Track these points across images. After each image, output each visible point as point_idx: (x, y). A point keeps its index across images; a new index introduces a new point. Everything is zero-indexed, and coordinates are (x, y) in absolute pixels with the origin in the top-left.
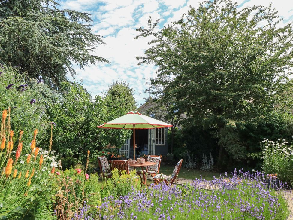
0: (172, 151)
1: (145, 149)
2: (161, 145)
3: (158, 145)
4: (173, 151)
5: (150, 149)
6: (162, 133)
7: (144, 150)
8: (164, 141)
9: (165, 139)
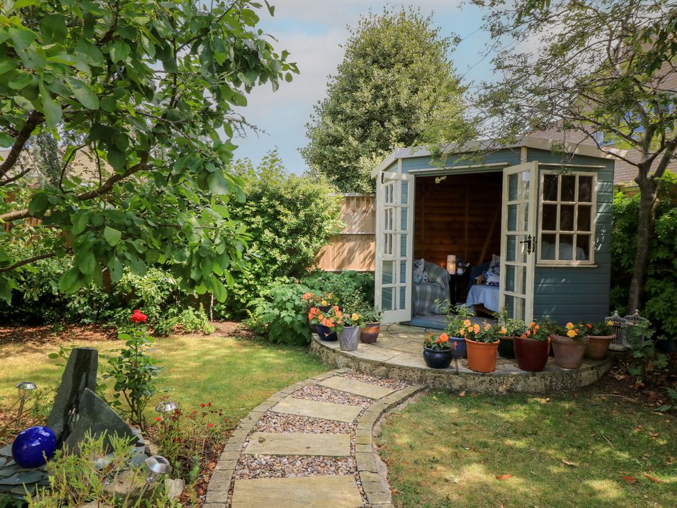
0: (635, 297)
1: (490, 279)
2: (575, 263)
3: (557, 262)
4: (644, 298)
5: (509, 287)
6: (576, 203)
7: (483, 282)
8: (592, 243)
9: (598, 232)
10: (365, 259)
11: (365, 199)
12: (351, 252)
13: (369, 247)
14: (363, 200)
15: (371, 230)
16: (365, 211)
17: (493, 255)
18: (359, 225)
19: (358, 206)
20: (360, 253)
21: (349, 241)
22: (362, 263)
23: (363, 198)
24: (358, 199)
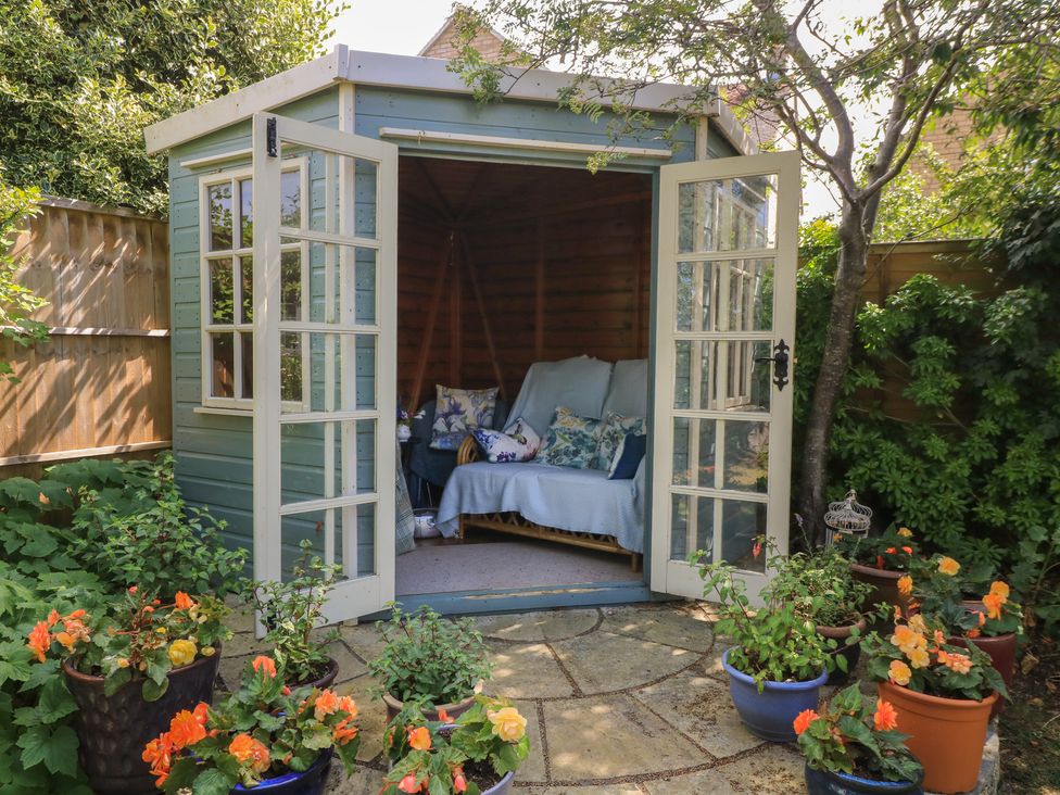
10: (109, 413)
11: (101, 222)
12: (63, 392)
13: (122, 375)
14: (92, 224)
15: (123, 324)
16: (100, 262)
17: (440, 388)
18: (84, 304)
19: (76, 241)
20: (95, 395)
21: (46, 357)
22: (99, 424)
23: (91, 215)
24: (75, 217)
